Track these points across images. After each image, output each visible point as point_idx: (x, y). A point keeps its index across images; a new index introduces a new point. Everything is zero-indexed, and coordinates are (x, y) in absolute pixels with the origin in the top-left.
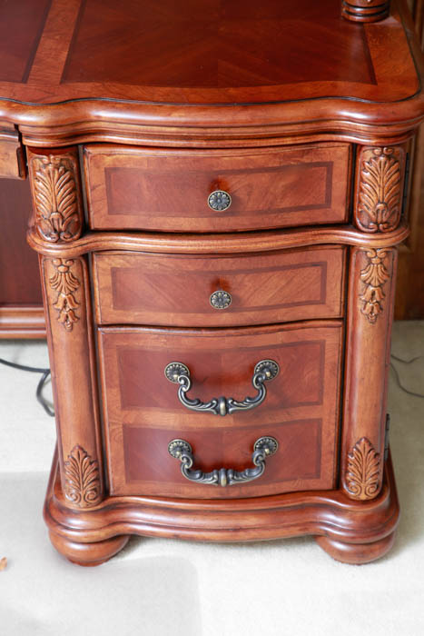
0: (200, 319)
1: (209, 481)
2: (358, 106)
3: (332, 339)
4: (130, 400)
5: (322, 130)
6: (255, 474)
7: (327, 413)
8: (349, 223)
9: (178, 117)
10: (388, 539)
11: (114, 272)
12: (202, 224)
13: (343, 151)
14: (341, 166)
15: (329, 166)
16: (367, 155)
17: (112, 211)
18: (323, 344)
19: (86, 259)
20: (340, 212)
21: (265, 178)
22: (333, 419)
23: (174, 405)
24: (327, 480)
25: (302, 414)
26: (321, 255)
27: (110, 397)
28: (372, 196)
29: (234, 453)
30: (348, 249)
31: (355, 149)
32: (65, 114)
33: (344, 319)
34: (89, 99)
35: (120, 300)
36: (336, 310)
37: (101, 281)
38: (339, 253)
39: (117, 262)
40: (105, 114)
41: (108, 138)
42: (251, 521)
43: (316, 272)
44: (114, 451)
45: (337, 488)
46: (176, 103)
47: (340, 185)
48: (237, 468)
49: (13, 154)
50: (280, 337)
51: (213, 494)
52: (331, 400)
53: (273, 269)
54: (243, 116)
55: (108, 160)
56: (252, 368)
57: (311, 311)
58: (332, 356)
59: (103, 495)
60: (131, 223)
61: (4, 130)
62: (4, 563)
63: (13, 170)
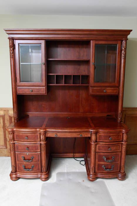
0: (107, 151)
1: (107, 170)
2: (124, 130)
3: (120, 154)
4: (99, 161)
5: (121, 132)
6: (112, 169)
7: (119, 162)
8: (122, 141)
9: (108, 130)
10: (125, 178)
11: (99, 146)
12: (108, 141)
13: (122, 134)
14: (122, 135)
15: (121, 135)
16: (124, 134)
17: (99, 140)
18: (119, 154)
19: (96, 145)
20: (121, 140)
21: (115, 136)
22: (120, 163)
23: (104, 161)
24: (119, 171)
25: (117, 162)
27: (97, 160)
28: (125, 138)
29: (109, 167)
30: (122, 144)
31: (123, 134)
32: (97, 130)
33: (121, 152)
35: (99, 149)
36: (121, 151)
37: (97, 147)
38: (121, 144)
39: (99, 145)
40: (100, 130)
41: (100, 133)
42: (111, 175)
43: (119, 146)
44: (96, 167)
45: (120, 172)
46: (107, 129)
47: (121, 137)
48: (110, 169)
49: (90, 134)
50: (115, 153)
51: (107, 172)
53: (115, 146)
54: (114, 130)
55: (99, 135)
56: (112, 157)
57: (118, 151)
58: (120, 156)
59: (95, 172)
60: (101, 141)
61: (91, 132)
62: (83, 181)
63: (90, 136)
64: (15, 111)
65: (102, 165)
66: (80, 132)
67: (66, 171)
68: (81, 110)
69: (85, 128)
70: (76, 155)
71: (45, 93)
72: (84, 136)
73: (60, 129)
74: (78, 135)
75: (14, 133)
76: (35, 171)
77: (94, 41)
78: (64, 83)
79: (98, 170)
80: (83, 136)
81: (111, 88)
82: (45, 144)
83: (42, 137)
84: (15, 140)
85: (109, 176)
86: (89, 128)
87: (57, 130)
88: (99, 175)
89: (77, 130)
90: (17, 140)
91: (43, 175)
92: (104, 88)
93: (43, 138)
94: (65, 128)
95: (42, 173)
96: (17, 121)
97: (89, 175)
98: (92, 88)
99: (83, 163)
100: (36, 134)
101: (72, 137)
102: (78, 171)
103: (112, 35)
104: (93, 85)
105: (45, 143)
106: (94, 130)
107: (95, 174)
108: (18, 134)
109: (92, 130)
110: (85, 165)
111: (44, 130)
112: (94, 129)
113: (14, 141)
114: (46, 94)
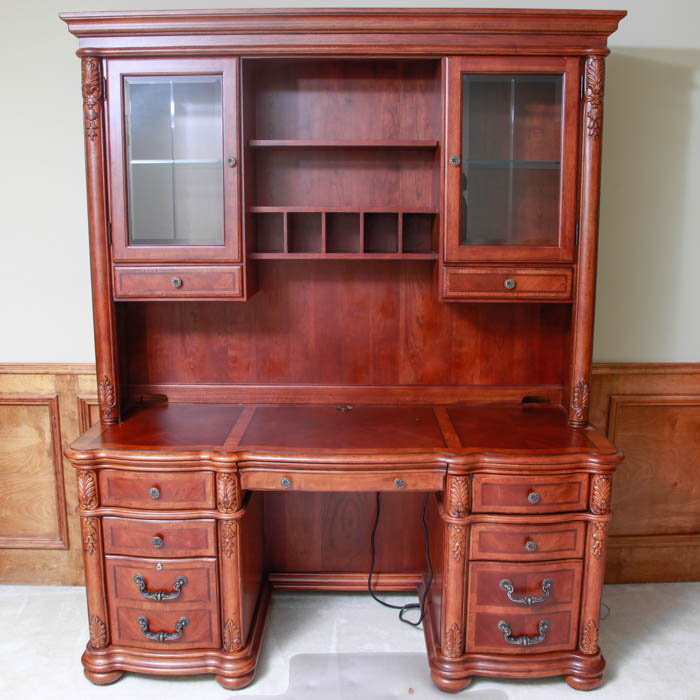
0: (518, 557)
1: (518, 642)
2: (595, 457)
3: (578, 568)
4: (484, 599)
5: (579, 467)
6: (541, 639)
7: (573, 608)
8: (588, 510)
9: (520, 460)
10: (600, 677)
11: (481, 533)
12: (523, 509)
13: (586, 476)
14: (585, 483)
15: (580, 483)
16: (597, 478)
17: (483, 504)
18: (573, 570)
19: (468, 526)
20: (583, 505)
21: (552, 488)
22: (577, 611)
23: (504, 601)
24: (572, 646)
25: (561, 608)
26: (575, 526)
27: (472, 598)
28: (599, 498)
29: (529, 629)
30: (587, 522)
31: (591, 475)
32: (470, 459)
33: (583, 558)
34: (479, 453)
35: (482, 548)
36: (580, 555)
37: (474, 537)
38: (583, 525)
39: (482, 528)
40: (486, 459)
41: (488, 471)
42: (536, 667)
43: (572, 534)
44: (471, 628)
45: (577, 650)
46: (519, 455)
47: (584, 492)
48: (532, 637)
49: (441, 478)
50: (554, 567)
51: (517, 651)
52: (576, 601)
53: (553, 532)
54: (547, 460)
55: (484, 480)
56: (540, 584)
57: (569, 554)
58: (578, 577)
59: (463, 652)
60: (491, 509)
61: (441, 467)
62: (411, 691)
63: (440, 486)
64: (105, 373)
65: (498, 618)
66: (394, 467)
67: (333, 650)
68: (407, 375)
69: (417, 450)
70: (381, 581)
71: (237, 291)
72: (415, 485)
73: (302, 454)
74: (387, 480)
75: (97, 471)
76: (193, 642)
77: (457, 59)
78: (324, 249)
79: (479, 641)
80: (410, 488)
81: (537, 268)
82: (236, 520)
83: (225, 489)
84: (104, 502)
85: (530, 671)
86: (435, 449)
87: (290, 455)
88: (480, 664)
89: (382, 459)
90: (112, 502)
91: (231, 661)
92: (504, 271)
93: (226, 496)
94: (327, 451)
95: (226, 652)
96: (115, 421)
97: (437, 664)
98: (453, 270)
99: (414, 615)
100: (197, 476)
101: (360, 489)
102: (388, 649)
103: (538, 33)
104: (454, 258)
105: (238, 515)
106: (460, 460)
107: (465, 662)
108: (119, 475)
109: (449, 457)
110: (421, 626)
111: (234, 458)
112: (458, 454)
113: (100, 505)
114: (245, 299)
